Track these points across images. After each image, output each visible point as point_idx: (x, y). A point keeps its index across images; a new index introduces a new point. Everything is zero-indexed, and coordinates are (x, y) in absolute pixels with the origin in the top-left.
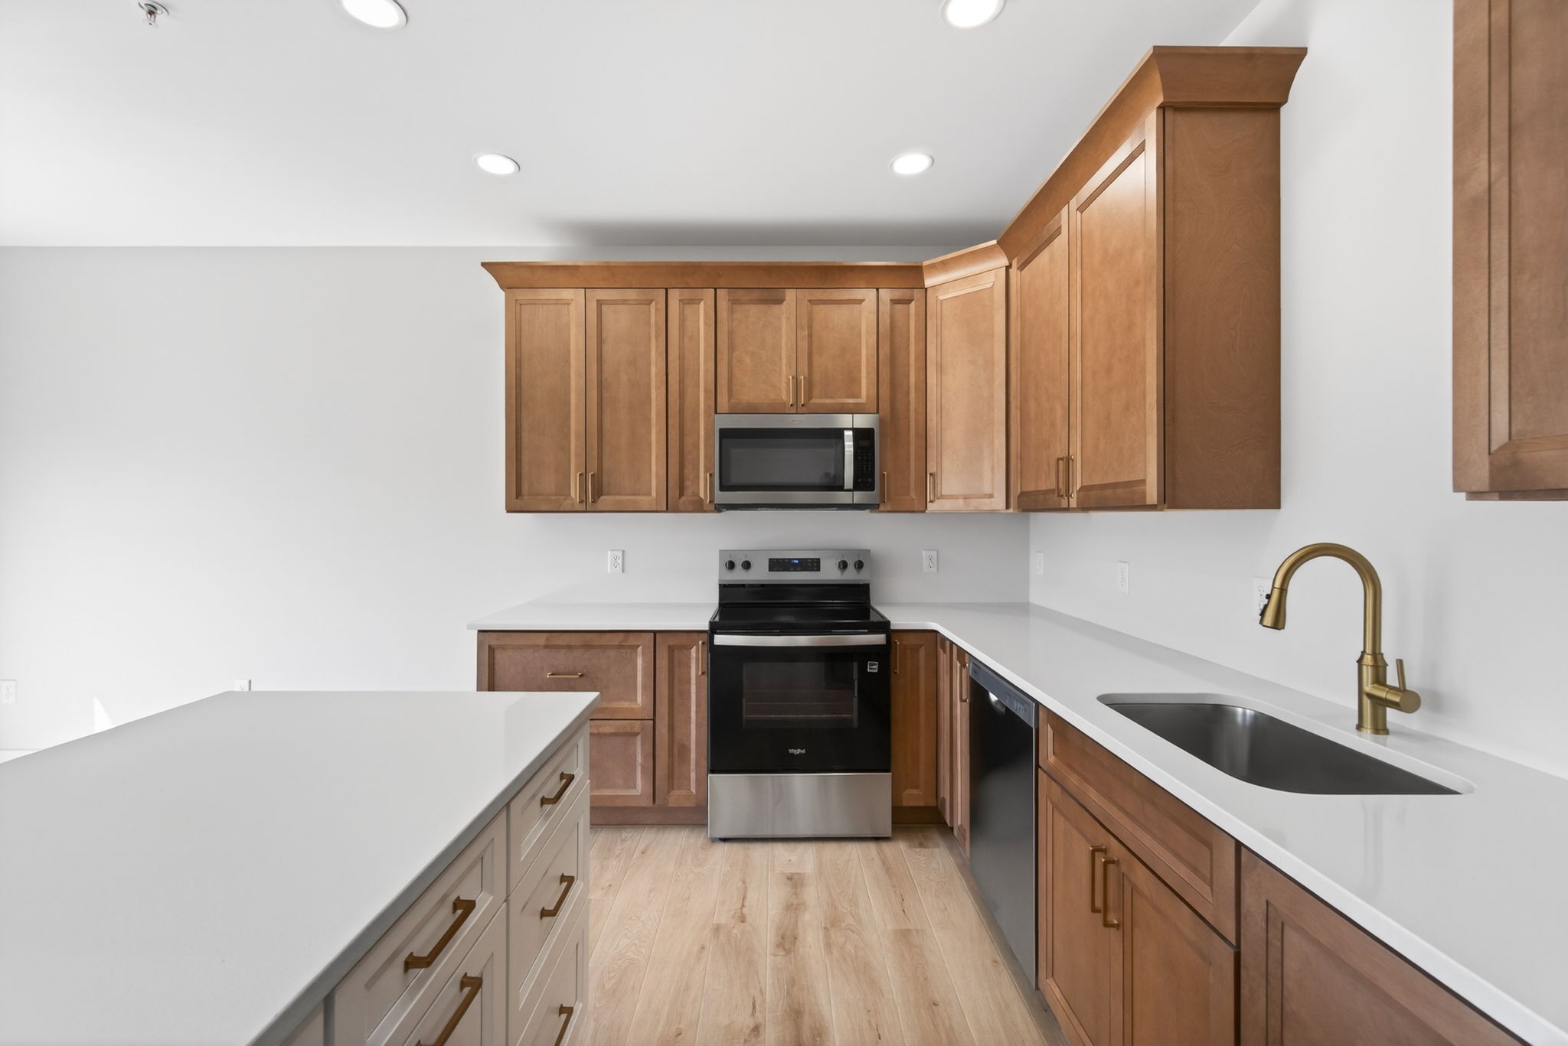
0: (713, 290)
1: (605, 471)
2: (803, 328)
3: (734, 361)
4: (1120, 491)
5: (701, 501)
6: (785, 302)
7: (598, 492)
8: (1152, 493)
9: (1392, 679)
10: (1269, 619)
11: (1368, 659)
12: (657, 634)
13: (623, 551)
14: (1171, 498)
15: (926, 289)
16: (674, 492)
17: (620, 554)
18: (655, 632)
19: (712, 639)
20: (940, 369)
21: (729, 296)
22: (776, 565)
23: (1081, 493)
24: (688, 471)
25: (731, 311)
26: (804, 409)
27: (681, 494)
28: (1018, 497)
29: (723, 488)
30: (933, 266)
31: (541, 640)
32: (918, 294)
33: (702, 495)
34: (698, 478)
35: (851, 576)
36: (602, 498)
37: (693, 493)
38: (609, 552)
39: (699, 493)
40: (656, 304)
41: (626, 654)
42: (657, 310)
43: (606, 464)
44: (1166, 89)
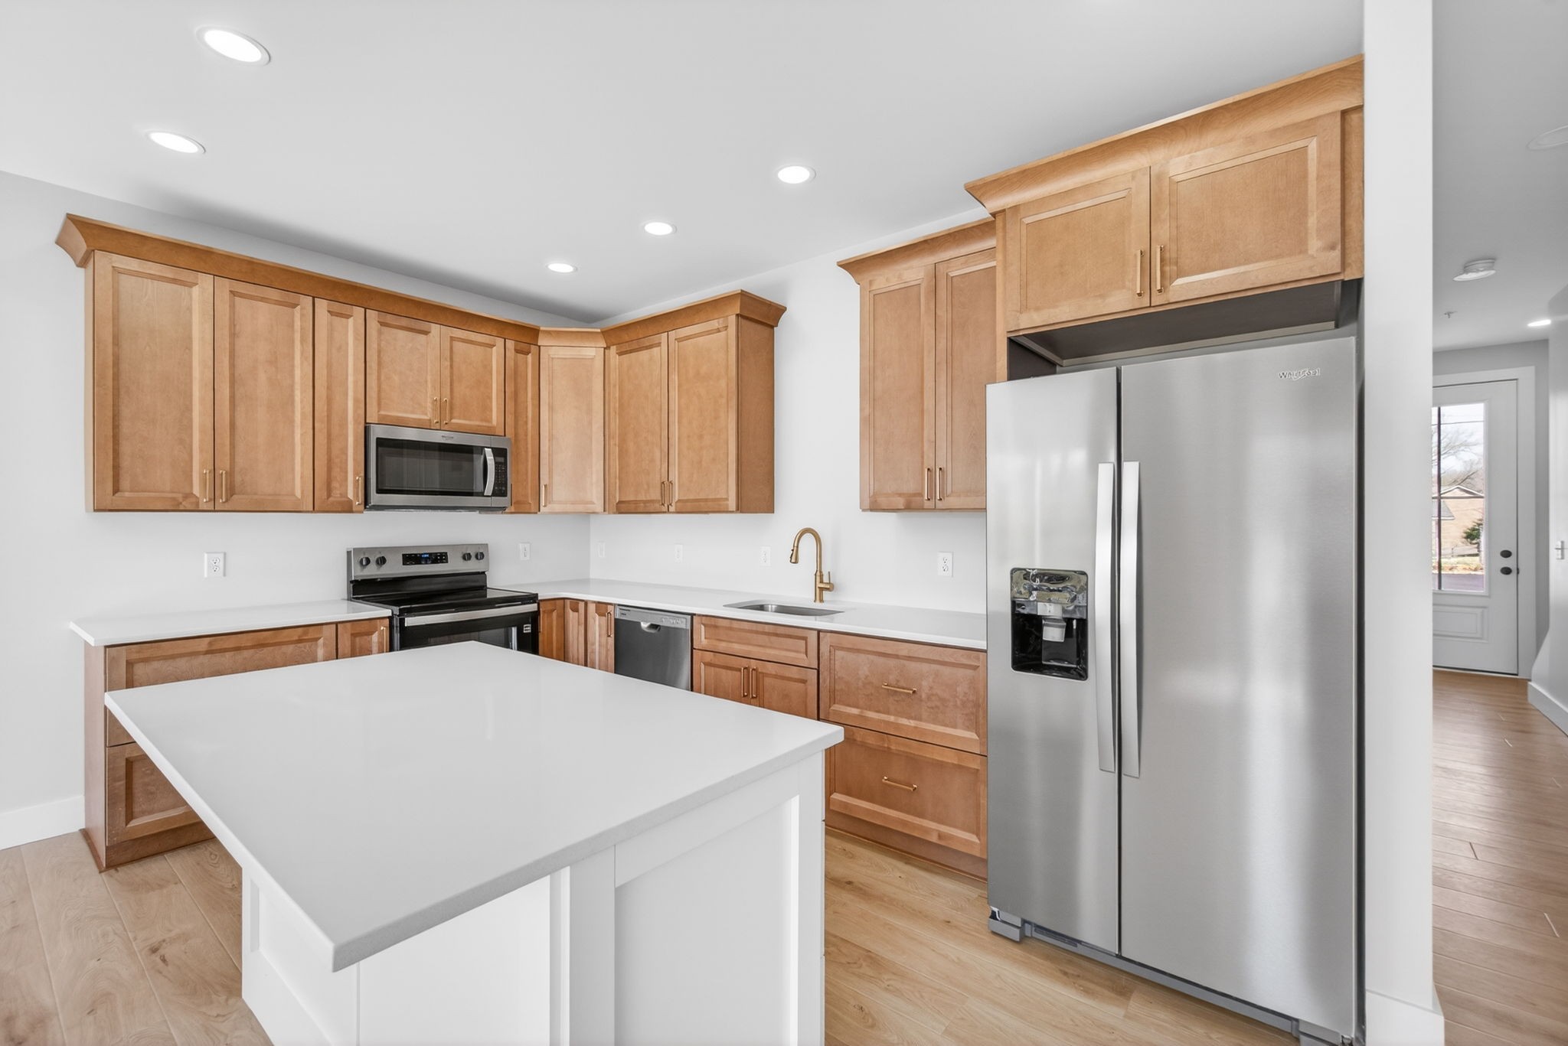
0: (363, 309)
1: (237, 469)
2: (446, 359)
3: (383, 378)
4: (710, 503)
5: (350, 502)
6: (430, 334)
7: (231, 491)
8: (732, 504)
9: (826, 580)
10: (793, 560)
11: (818, 573)
12: (339, 625)
13: (225, 554)
14: (740, 508)
15: (539, 346)
16: (321, 493)
17: (221, 556)
18: (337, 624)
19: (402, 621)
20: (551, 408)
21: (379, 317)
22: (410, 559)
23: (678, 504)
24: (336, 472)
25: (380, 333)
26: (446, 427)
27: (329, 495)
28: (617, 504)
29: (379, 491)
30: (549, 333)
31: (203, 645)
32: (533, 348)
33: (351, 495)
34: (346, 479)
35: (473, 566)
36: (234, 496)
37: (341, 494)
38: (206, 555)
39: (347, 493)
40: (301, 309)
41: (305, 648)
42: (302, 315)
43: (240, 461)
44: (741, 308)
